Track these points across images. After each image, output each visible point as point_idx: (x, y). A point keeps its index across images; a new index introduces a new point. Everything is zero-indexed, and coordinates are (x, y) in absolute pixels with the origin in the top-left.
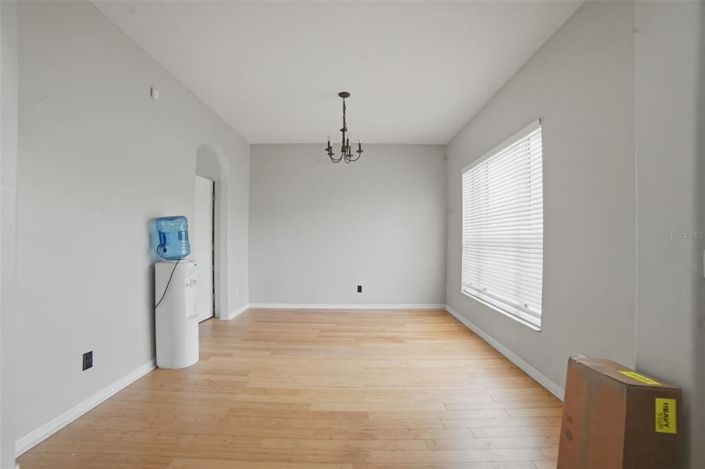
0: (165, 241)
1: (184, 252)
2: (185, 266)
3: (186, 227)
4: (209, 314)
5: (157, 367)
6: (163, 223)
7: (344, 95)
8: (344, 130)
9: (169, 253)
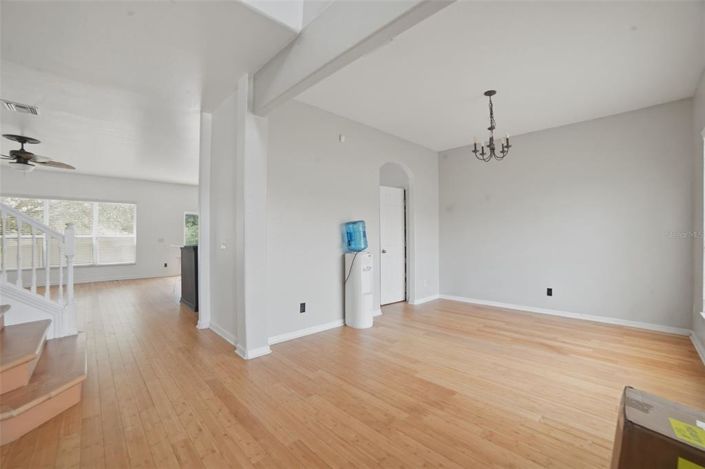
0: (351, 239)
1: (363, 246)
2: (363, 257)
3: (364, 227)
4: (402, 298)
5: (345, 325)
6: (351, 226)
7: (490, 93)
8: (491, 128)
9: (353, 246)
